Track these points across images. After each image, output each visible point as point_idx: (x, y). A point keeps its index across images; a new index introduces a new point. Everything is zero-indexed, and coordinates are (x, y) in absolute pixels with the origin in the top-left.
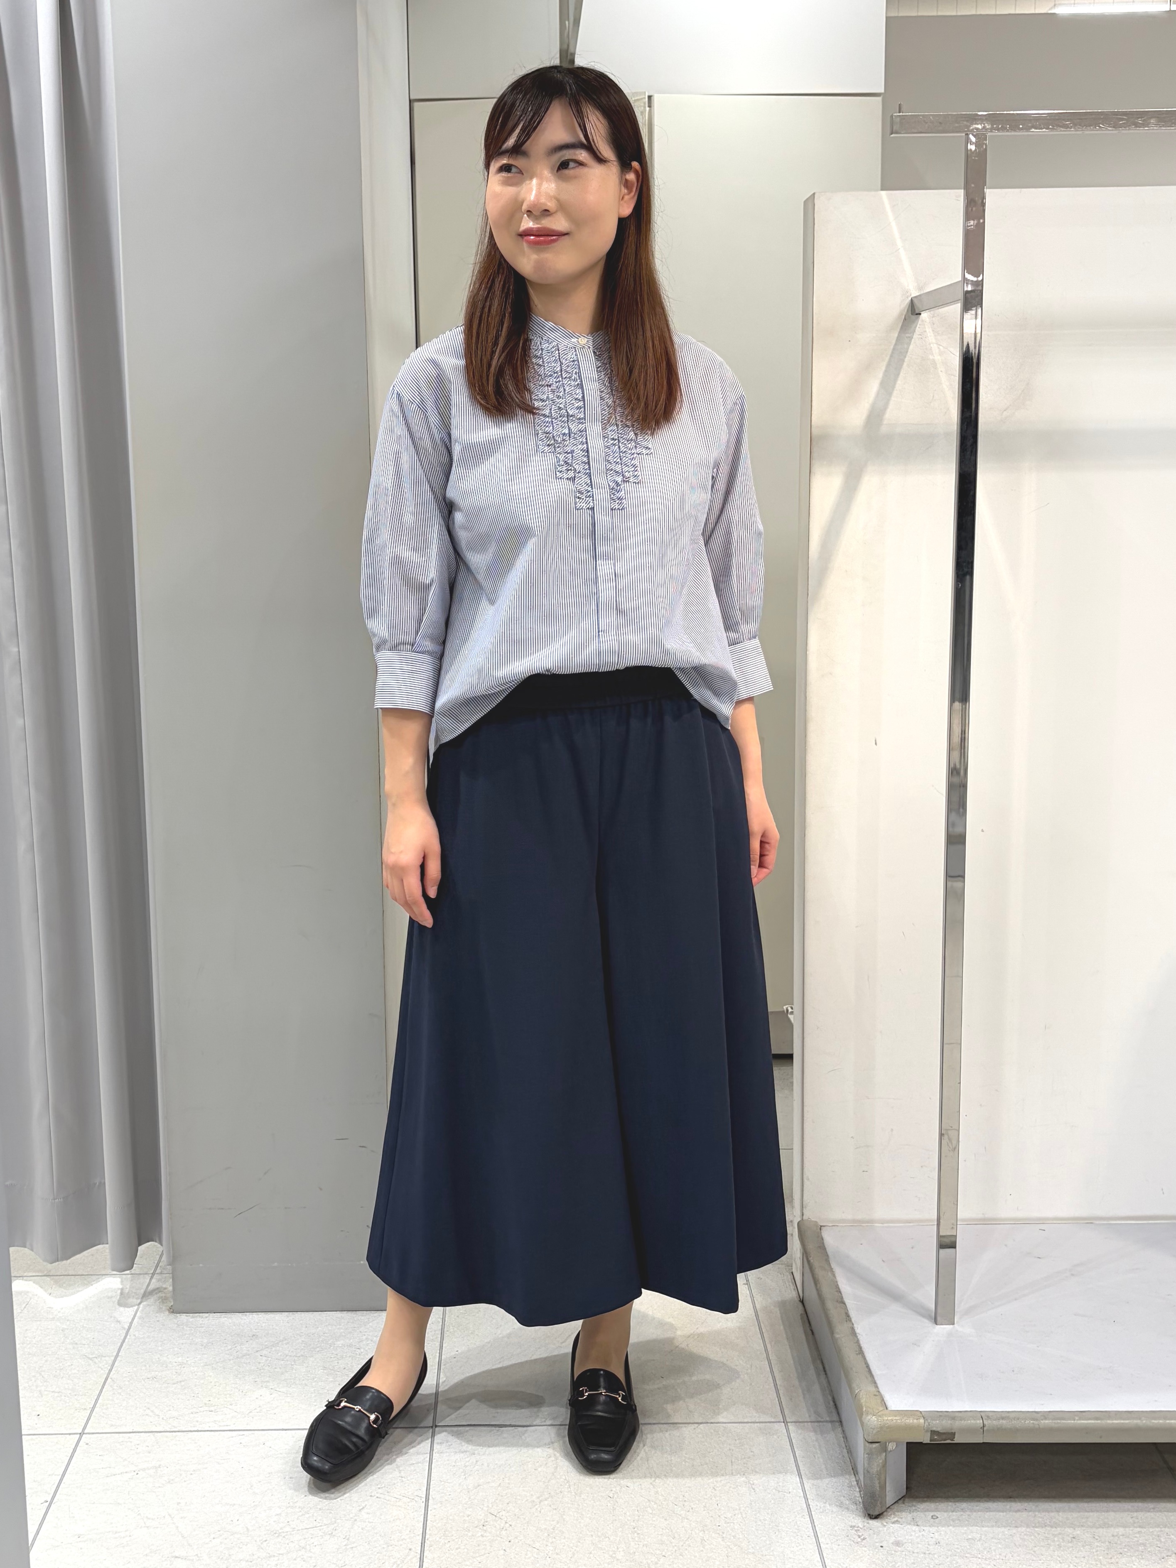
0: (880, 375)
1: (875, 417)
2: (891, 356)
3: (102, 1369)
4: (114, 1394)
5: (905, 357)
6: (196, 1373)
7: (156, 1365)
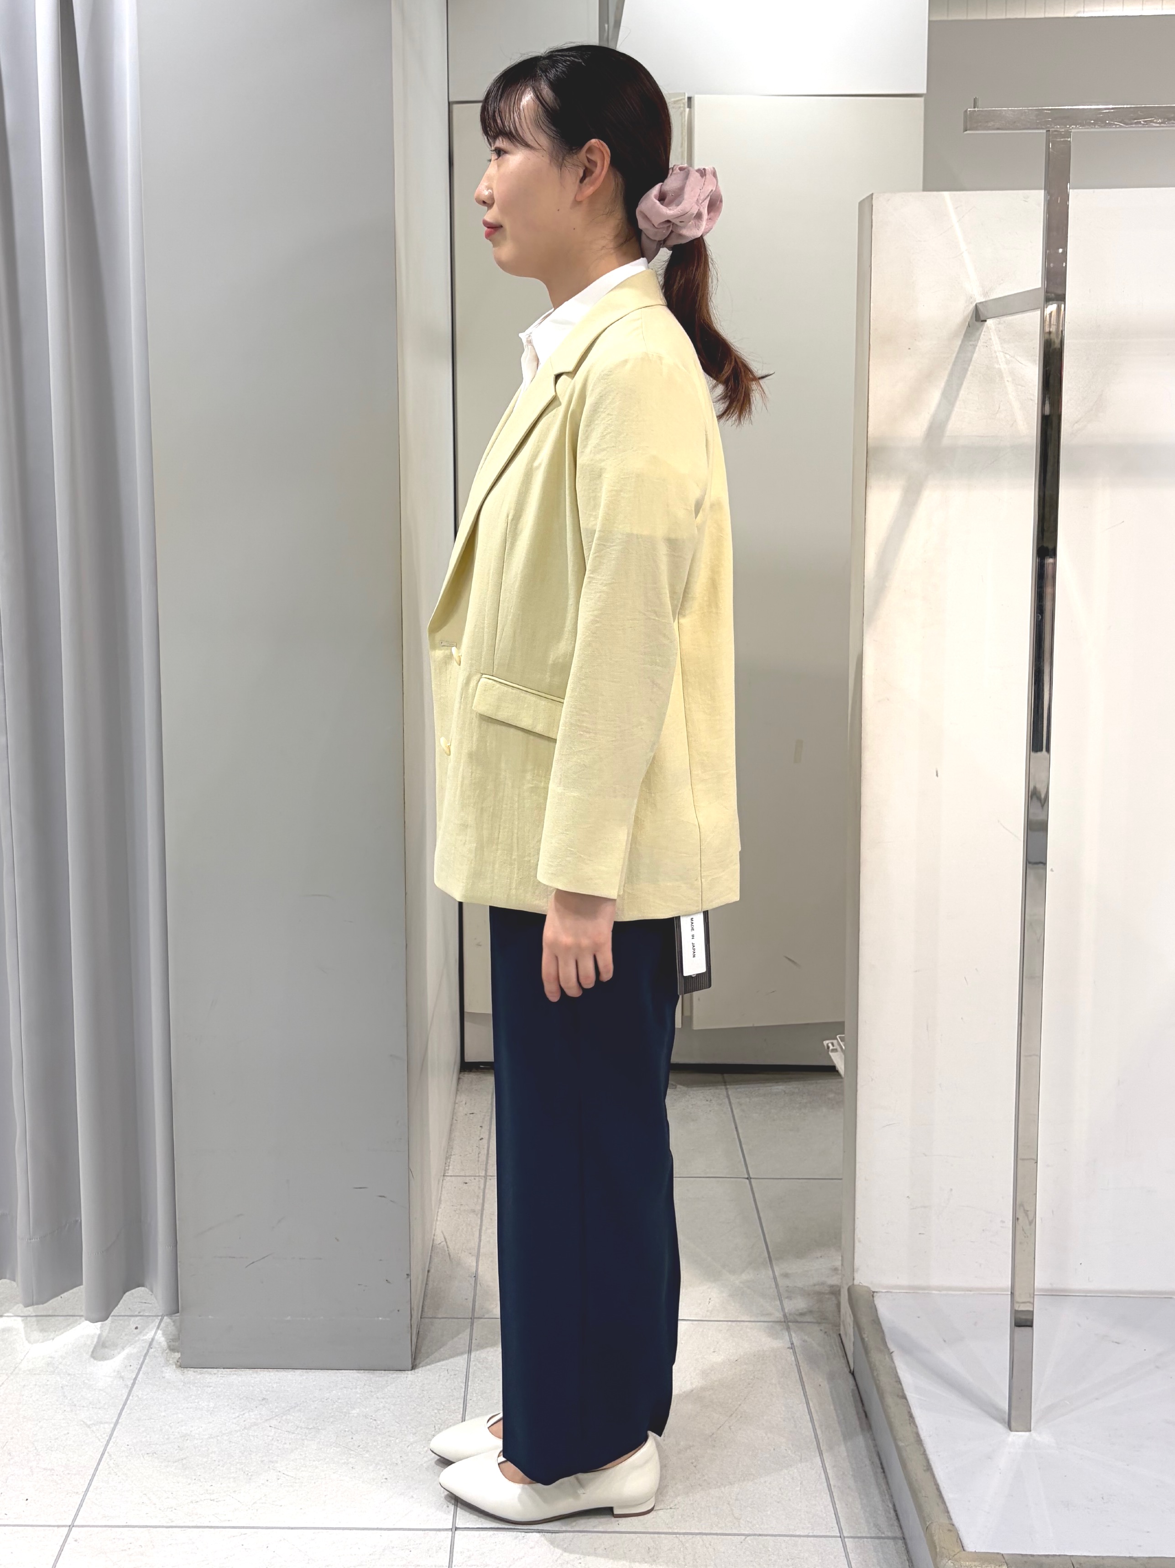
0: (942, 384)
1: (936, 429)
2: (955, 364)
3: (99, 1440)
4: (110, 1473)
5: (969, 365)
6: (200, 1448)
7: (157, 1436)
